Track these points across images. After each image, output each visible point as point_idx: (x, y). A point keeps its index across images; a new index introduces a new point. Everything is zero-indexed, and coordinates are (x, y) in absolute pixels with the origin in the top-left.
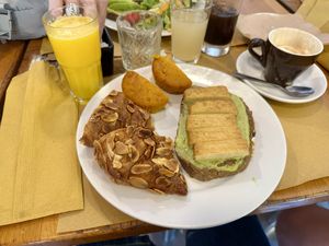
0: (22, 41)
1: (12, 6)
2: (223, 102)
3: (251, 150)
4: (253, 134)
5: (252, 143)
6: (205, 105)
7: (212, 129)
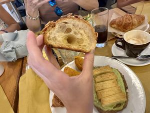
0: (21, 59)
1: (15, 47)
2: (109, 74)
3: (127, 97)
4: (126, 88)
5: (127, 93)
6: (102, 77)
7: (107, 90)
